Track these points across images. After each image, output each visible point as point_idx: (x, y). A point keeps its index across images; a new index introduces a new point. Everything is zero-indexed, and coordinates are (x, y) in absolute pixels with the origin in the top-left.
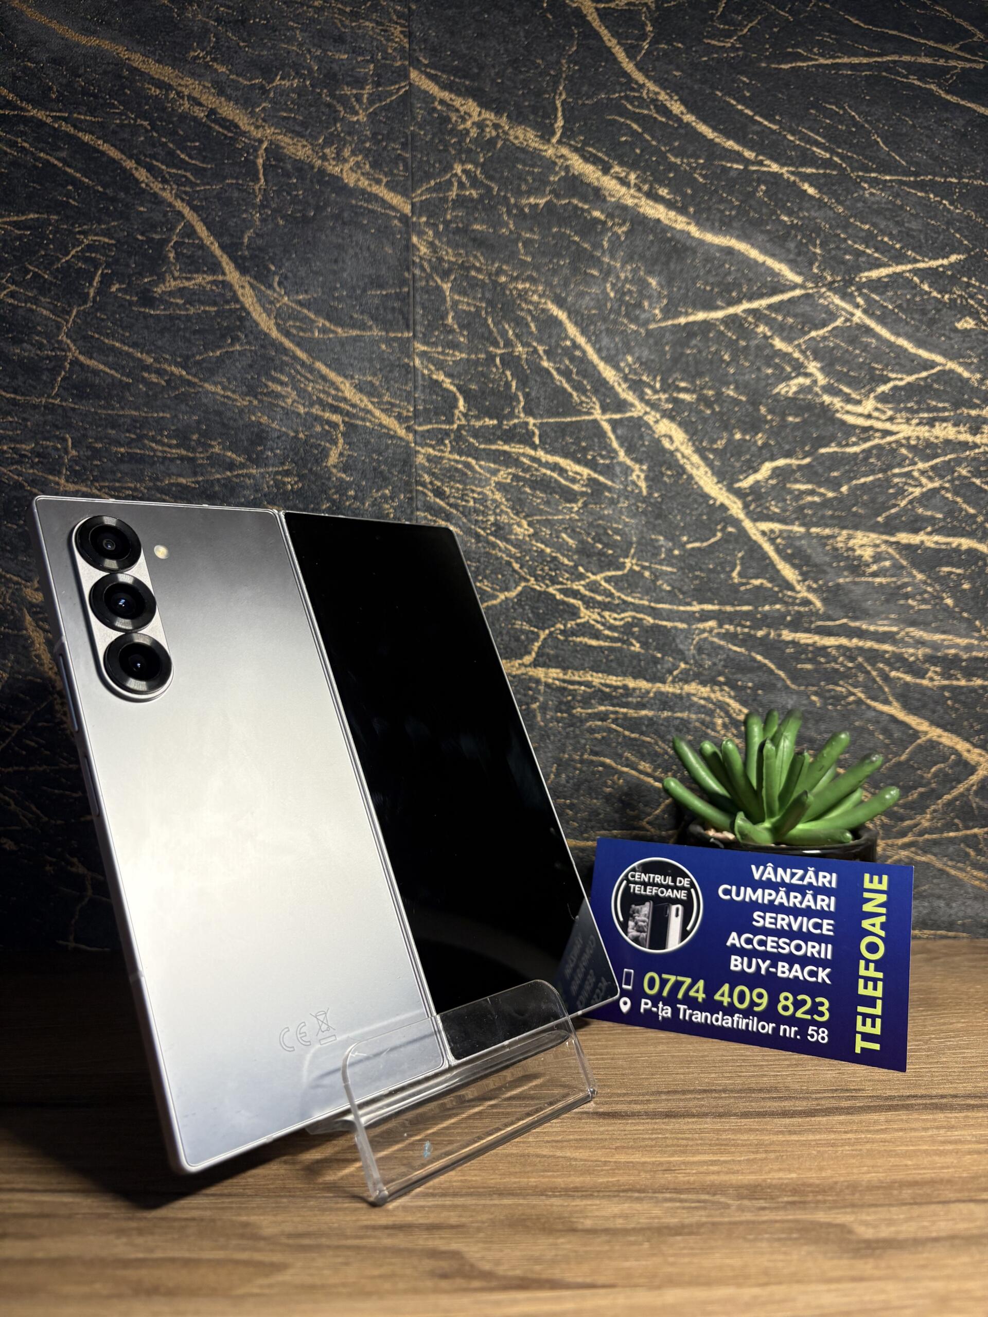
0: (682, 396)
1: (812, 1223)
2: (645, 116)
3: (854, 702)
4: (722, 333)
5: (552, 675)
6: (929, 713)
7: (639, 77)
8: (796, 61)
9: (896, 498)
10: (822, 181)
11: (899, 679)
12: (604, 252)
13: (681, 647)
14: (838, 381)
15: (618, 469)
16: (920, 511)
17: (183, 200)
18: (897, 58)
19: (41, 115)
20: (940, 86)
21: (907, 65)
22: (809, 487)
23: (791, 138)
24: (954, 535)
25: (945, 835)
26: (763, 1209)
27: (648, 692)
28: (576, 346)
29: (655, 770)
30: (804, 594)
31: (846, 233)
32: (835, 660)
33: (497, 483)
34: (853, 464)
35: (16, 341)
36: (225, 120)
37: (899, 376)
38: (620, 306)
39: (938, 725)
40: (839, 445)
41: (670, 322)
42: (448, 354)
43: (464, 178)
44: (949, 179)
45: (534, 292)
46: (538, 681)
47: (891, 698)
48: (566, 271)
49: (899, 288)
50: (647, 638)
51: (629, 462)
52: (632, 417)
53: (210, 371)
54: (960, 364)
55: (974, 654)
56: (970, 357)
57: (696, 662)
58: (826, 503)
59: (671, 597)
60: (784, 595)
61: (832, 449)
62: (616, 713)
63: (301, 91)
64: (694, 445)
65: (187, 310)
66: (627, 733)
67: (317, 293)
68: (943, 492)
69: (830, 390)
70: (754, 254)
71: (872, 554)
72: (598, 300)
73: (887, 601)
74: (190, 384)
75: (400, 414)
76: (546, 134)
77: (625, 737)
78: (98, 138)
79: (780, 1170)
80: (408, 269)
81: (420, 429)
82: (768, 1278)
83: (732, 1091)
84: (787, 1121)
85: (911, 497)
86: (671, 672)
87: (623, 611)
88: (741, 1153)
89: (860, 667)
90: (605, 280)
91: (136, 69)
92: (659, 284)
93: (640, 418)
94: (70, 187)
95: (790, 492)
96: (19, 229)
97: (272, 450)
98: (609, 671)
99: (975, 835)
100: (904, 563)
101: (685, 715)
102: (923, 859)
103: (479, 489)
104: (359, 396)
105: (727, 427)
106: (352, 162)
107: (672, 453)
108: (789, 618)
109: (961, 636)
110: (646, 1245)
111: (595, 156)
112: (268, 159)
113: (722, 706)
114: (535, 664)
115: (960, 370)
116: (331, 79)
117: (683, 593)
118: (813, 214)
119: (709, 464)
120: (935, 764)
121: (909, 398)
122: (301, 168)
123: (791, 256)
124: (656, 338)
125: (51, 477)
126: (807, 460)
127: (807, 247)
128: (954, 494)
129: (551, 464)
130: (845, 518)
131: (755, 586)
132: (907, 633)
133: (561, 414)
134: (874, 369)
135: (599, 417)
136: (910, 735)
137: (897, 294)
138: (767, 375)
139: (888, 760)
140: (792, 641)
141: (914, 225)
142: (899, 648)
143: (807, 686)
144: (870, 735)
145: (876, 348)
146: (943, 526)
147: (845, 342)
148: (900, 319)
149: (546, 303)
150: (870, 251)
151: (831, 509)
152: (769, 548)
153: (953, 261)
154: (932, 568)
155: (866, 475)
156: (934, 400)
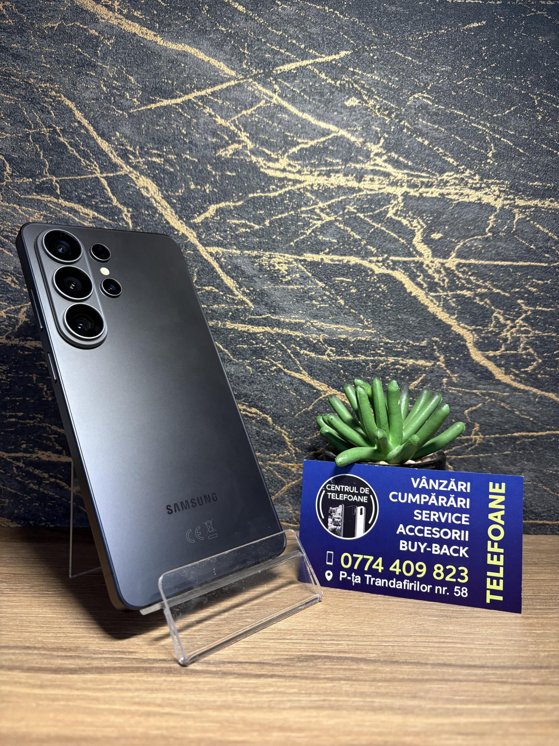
0: (154, 159)
3: (275, 370)
4: (181, 114)
6: (327, 378)
9: (304, 229)
10: (248, 1)
11: (306, 355)
12: (98, 59)
14: (261, 145)
15: (113, 211)
16: (320, 237)
22: (243, 221)
24: (345, 255)
28: (82, 126)
30: (241, 296)
31: (266, 37)
32: (262, 342)
33: (33, 221)
34: (273, 205)
37: (306, 141)
38: (110, 97)
39: (334, 387)
40: (263, 191)
41: (145, 108)
45: (53, 89)
47: (301, 368)
48: (73, 74)
49: (303, 77)
51: (121, 207)
52: (121, 175)
54: (348, 130)
55: (359, 338)
56: (355, 126)
58: (255, 233)
60: (227, 298)
61: (258, 194)
64: (162, 193)
68: (337, 224)
69: (256, 152)
70: (201, 56)
71: (287, 269)
72: (95, 93)
73: (297, 301)
85: (314, 227)
89: (279, 347)
90: (99, 78)
92: (137, 80)
93: (126, 176)
95: (229, 225)
100: (310, 275)
105: (185, 180)
107: (148, 199)
108: (230, 313)
109: (349, 326)
115: (348, 135)
118: (242, 25)
119: (174, 207)
121: (312, 157)
123: (227, 57)
124: (135, 119)
126: (240, 203)
127: (239, 49)
128: (345, 225)
129: (68, 208)
130: (267, 243)
131: (206, 291)
132: (312, 324)
133: (73, 174)
134: (287, 136)
135: (99, 175)
136: (315, 393)
137: (302, 81)
138: (212, 143)
139: (300, 410)
140: (233, 329)
141: (313, 30)
142: (306, 334)
143: (243, 359)
144: (287, 392)
145: (288, 121)
146: (337, 248)
147: (266, 118)
148: (305, 100)
149: (60, 97)
150: (282, 51)
151: (257, 237)
152: (215, 265)
153: (342, 56)
154: (329, 278)
155: (282, 213)
156: (330, 157)
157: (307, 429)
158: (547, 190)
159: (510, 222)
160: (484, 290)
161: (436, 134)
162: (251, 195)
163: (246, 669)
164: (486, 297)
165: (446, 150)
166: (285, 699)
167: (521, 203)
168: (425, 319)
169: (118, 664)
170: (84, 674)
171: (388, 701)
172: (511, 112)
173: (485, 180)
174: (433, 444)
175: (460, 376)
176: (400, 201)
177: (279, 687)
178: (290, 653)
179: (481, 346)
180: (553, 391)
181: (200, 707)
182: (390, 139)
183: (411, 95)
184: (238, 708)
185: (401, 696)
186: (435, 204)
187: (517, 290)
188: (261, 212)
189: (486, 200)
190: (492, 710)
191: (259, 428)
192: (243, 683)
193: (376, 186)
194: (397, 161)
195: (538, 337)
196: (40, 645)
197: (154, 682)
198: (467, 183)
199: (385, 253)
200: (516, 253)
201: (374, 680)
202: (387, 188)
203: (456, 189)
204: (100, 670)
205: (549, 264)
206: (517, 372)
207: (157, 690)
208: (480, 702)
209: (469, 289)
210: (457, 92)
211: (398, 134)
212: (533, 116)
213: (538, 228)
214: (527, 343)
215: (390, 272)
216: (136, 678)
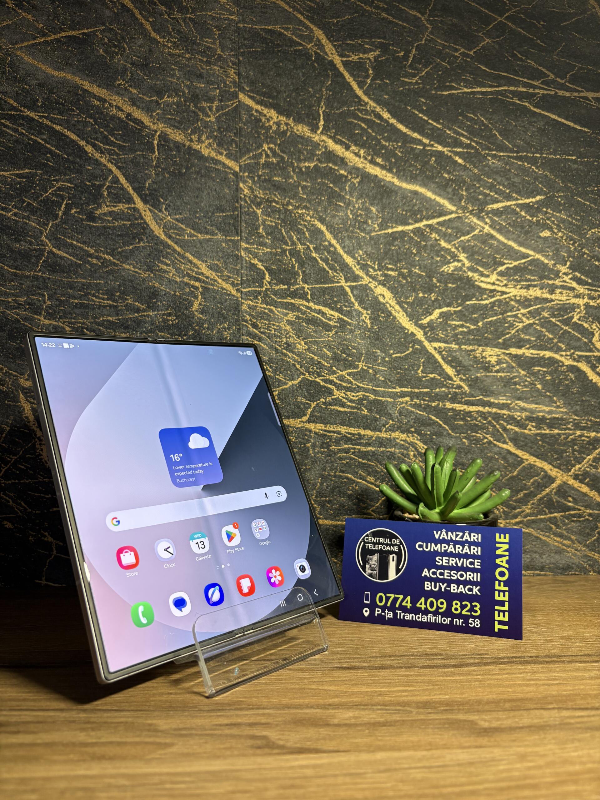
0: (390, 273)
1: (456, 720)
2: (368, 119)
3: (487, 443)
4: (412, 238)
5: (318, 427)
6: (528, 449)
7: (365, 98)
8: (451, 90)
9: (509, 329)
10: (466, 156)
11: (512, 429)
12: (346, 193)
13: (390, 411)
14: (476, 264)
15: (354, 313)
16: (522, 336)
17: (112, 163)
18: (506, 88)
19: (32, 114)
20: (530, 103)
21: (512, 92)
22: (461, 323)
23: (449, 132)
24: (541, 350)
25: (539, 517)
26: (430, 713)
27: (372, 437)
28: (331, 245)
29: (376, 481)
30: (458, 382)
31: (479, 183)
32: (476, 419)
33: (287, 321)
34: (485, 311)
35: (18, 241)
36: (136, 119)
37: (510, 262)
38: (355, 223)
39: (534, 456)
40: (477, 300)
41: (383, 232)
42: (260, 249)
43: (269, 152)
44: (535, 155)
45: (308, 215)
46: (310, 431)
47: (507, 440)
48: (325, 203)
49: (508, 214)
50: (371, 407)
51: (360, 309)
52: (362, 284)
53: (126, 257)
54: (543, 256)
55: (553, 415)
56: (548, 252)
57: (398, 420)
58: (470, 332)
59: (385, 384)
60: (447, 383)
61: (473, 302)
62: (355, 448)
63: (178, 104)
64: (396, 300)
65: (114, 223)
66: (360, 460)
67: (187, 215)
68: (535, 326)
69: (471, 269)
70: (429, 194)
71: (496, 360)
72: (343, 220)
73: (505, 386)
74: (115, 264)
75: (233, 283)
76: (314, 128)
77: (359, 462)
78: (65, 128)
79: (440, 694)
80: (238, 202)
81: (244, 290)
82: (431, 746)
83: (416, 655)
84: (446, 670)
85: (517, 328)
86: (384, 426)
87: (358, 392)
88: (420, 686)
89: (490, 423)
90: (347, 208)
91: (86, 90)
92: (377, 210)
93: (366, 285)
94: (49, 155)
95: (450, 326)
96: (20, 178)
97: (161, 302)
98: (350, 425)
99: (555, 517)
100: (514, 365)
101: (392, 450)
102: (527, 531)
103: (277, 324)
104: (210, 272)
105: (414, 290)
106: (207, 142)
107: (384, 304)
108: (450, 396)
109: (546, 406)
110: (367, 731)
111: (341, 141)
112: (160, 141)
113: (413, 445)
114: (309, 421)
115: (543, 259)
116: (195, 98)
117: (391, 382)
118: (461, 173)
119: (405, 311)
120: (533, 477)
121: (515, 274)
122: (178, 146)
123: (450, 196)
124: (375, 241)
125: (36, 316)
126: (460, 308)
127: (459, 191)
128: (541, 327)
129: (317, 310)
130: (481, 340)
131: (431, 378)
132: (516, 404)
133: (323, 283)
134: (496, 258)
135: (343, 284)
136: (518, 461)
137: (507, 217)
138: (437, 261)
139: (507, 475)
140: (452, 408)
141: (516, 180)
142: (512, 412)
143: (460, 433)
144: (496, 461)
145: (497, 246)
146: (535, 345)
147: (480, 243)
148: (510, 231)
149: (314, 221)
150: (492, 194)
151: (473, 335)
152: (438, 357)
153: (538, 200)
154: (530, 368)
155: (492, 316)
156: (529, 275)
157: (512, 491)
176: (583, 310)
182: (574, 262)
183: (590, 230)
193: (564, 297)
194: (580, 279)
199: (572, 349)
202: (572, 299)
211: (581, 259)
215: (575, 364)
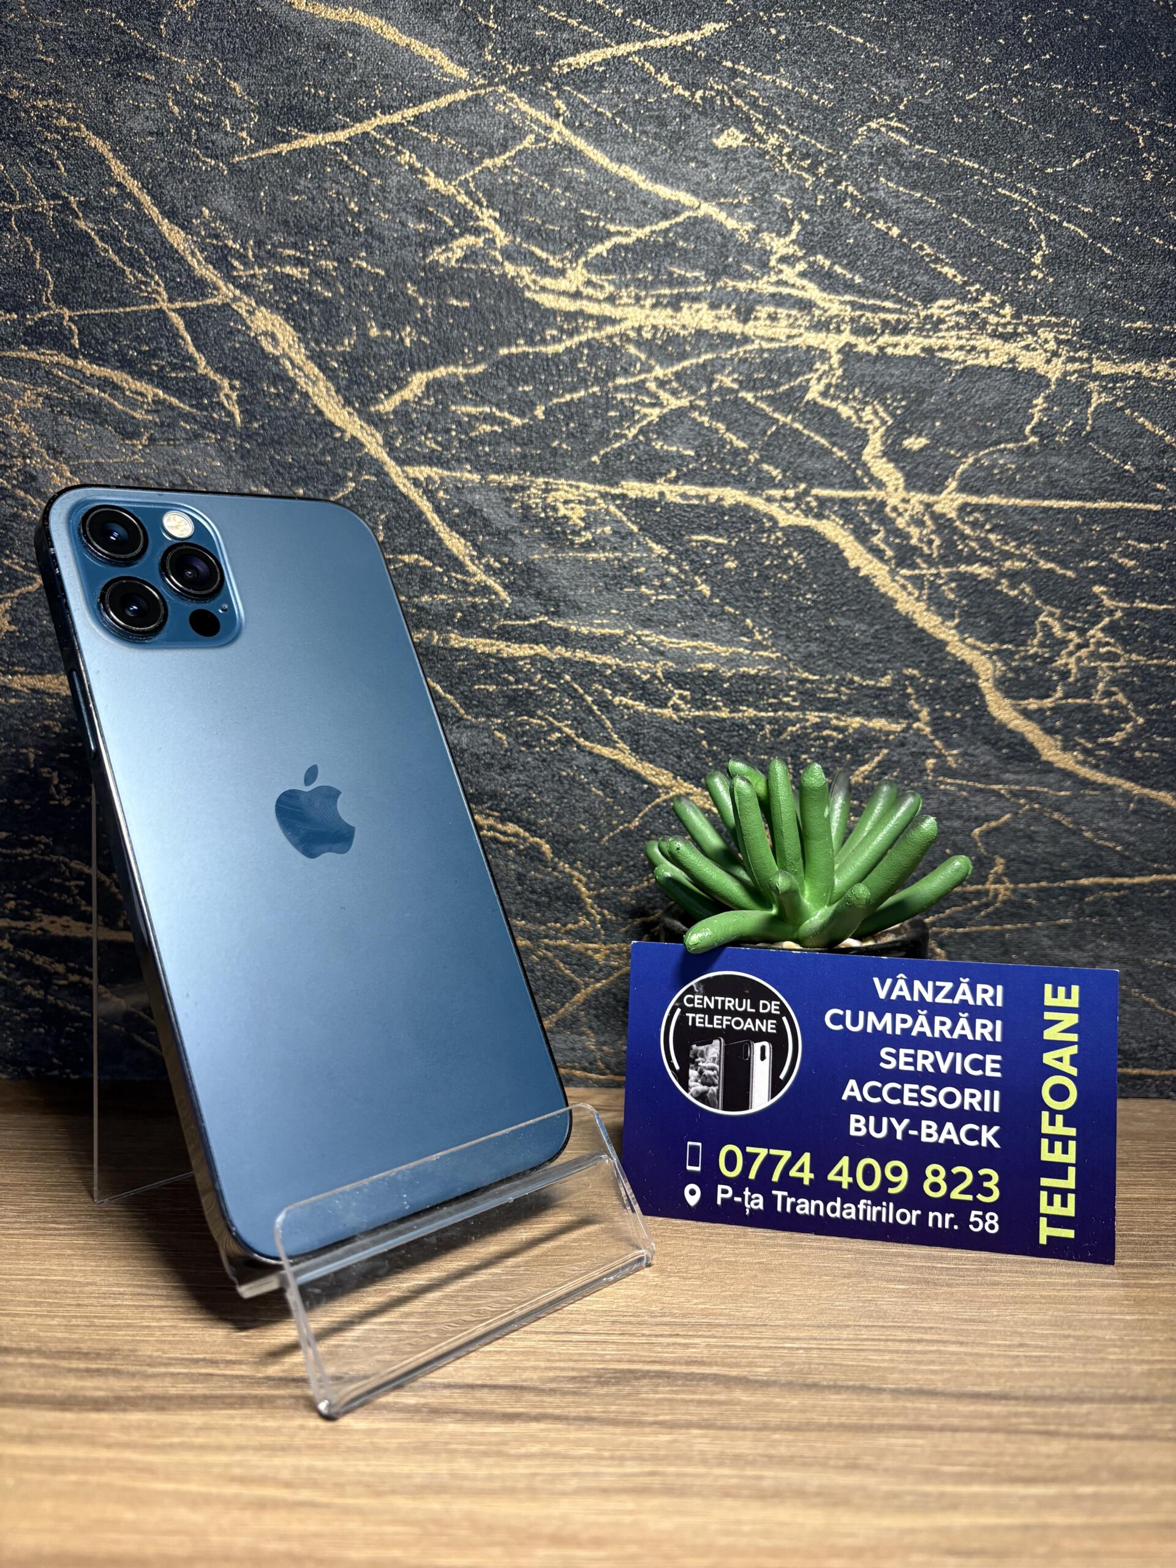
0: (288, 270)
3: (559, 739)
4: (347, 167)
6: (673, 759)
9: (621, 427)
11: (626, 707)
12: (161, 43)
14: (528, 236)
15: (196, 387)
16: (658, 445)
22: (487, 409)
24: (712, 484)
28: (125, 194)
30: (481, 576)
32: (529, 678)
33: (23, 409)
34: (551, 373)
37: (625, 229)
38: (189, 129)
39: (686, 778)
40: (531, 342)
41: (266, 151)
45: (61, 112)
47: (615, 737)
48: (106, 77)
49: (621, 80)
51: (213, 375)
52: (215, 305)
54: (720, 204)
55: (743, 669)
56: (736, 194)
58: (512, 435)
60: (450, 579)
61: (520, 348)
64: (308, 347)
68: (696, 414)
69: (515, 254)
70: (392, 34)
71: (584, 515)
72: (155, 120)
73: (607, 588)
85: (645, 423)
89: (567, 689)
90: (164, 87)
92: (247, 89)
93: (226, 307)
95: (456, 418)
100: (635, 529)
105: (356, 318)
107: (276, 360)
108: (459, 615)
109: (723, 643)
115: (721, 216)
119: (331, 375)
121: (639, 265)
123: (450, 36)
124: (244, 178)
126: (480, 368)
127: (476, 19)
128: (712, 417)
129: (99, 378)
130: (541, 458)
131: (406, 565)
132: (639, 637)
133: (109, 302)
134: (584, 218)
135: (165, 306)
136: (644, 792)
137: (618, 92)
138: (417, 233)
139: (613, 828)
140: (465, 649)
142: (627, 660)
143: (488, 717)
144: (584, 789)
145: (587, 183)
146: (694, 470)
147: (537, 175)
148: (625, 135)
149: (78, 129)
150: (574, 22)
151: (517, 444)
152: (425, 506)
153: (708, 34)
154: (677, 537)
155: (573, 389)
156: (679, 266)
157: (627, 869)
158: (1163, 338)
159: (1081, 412)
160: (1019, 565)
161: (918, 213)
162: (503, 351)
163: (482, 1402)
164: (1024, 580)
165: (940, 249)
166: (566, 1470)
167: (1104, 368)
168: (888, 628)
169: (200, 1389)
170: (124, 1410)
171: (792, 1476)
172: (1084, 163)
173: (1025, 318)
174: (900, 904)
175: (964, 754)
176: (836, 366)
177: (553, 1443)
178: (581, 1365)
179: (1010, 687)
180: (1168, 788)
181: (375, 1488)
182: (813, 224)
183: (863, 123)
184: (462, 1492)
185: (823, 1464)
186: (912, 371)
187: (1092, 564)
188: (527, 389)
189: (1027, 361)
190: (1024, 1498)
191: (523, 865)
192: (473, 1434)
193: (781, 330)
194: (830, 274)
195: (1136, 669)
196: (33, 1345)
197: (278, 1431)
198: (985, 322)
199: (800, 480)
200: (1091, 481)
201: (764, 1427)
202: (806, 334)
203: (959, 338)
204: (161, 1403)
205: (1164, 505)
206: (1090, 746)
207: (284, 1449)
208: (998, 1480)
209: (985, 562)
210: (964, 117)
211: (833, 212)
212: (1135, 173)
213: (1143, 425)
214: (1112, 682)
215: (811, 522)
216: (238, 1421)
